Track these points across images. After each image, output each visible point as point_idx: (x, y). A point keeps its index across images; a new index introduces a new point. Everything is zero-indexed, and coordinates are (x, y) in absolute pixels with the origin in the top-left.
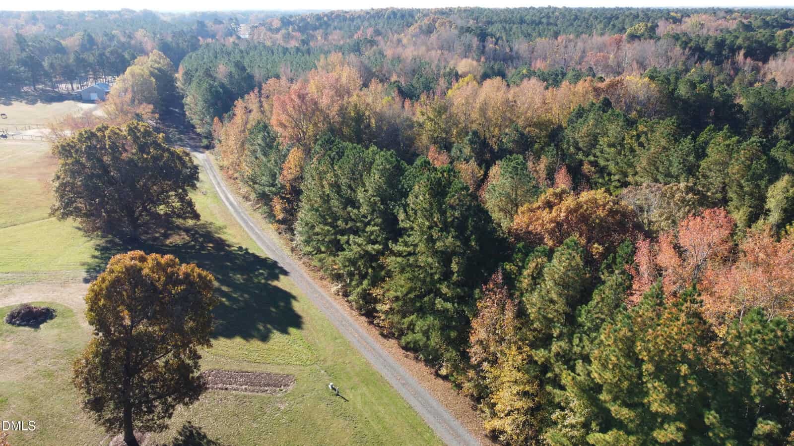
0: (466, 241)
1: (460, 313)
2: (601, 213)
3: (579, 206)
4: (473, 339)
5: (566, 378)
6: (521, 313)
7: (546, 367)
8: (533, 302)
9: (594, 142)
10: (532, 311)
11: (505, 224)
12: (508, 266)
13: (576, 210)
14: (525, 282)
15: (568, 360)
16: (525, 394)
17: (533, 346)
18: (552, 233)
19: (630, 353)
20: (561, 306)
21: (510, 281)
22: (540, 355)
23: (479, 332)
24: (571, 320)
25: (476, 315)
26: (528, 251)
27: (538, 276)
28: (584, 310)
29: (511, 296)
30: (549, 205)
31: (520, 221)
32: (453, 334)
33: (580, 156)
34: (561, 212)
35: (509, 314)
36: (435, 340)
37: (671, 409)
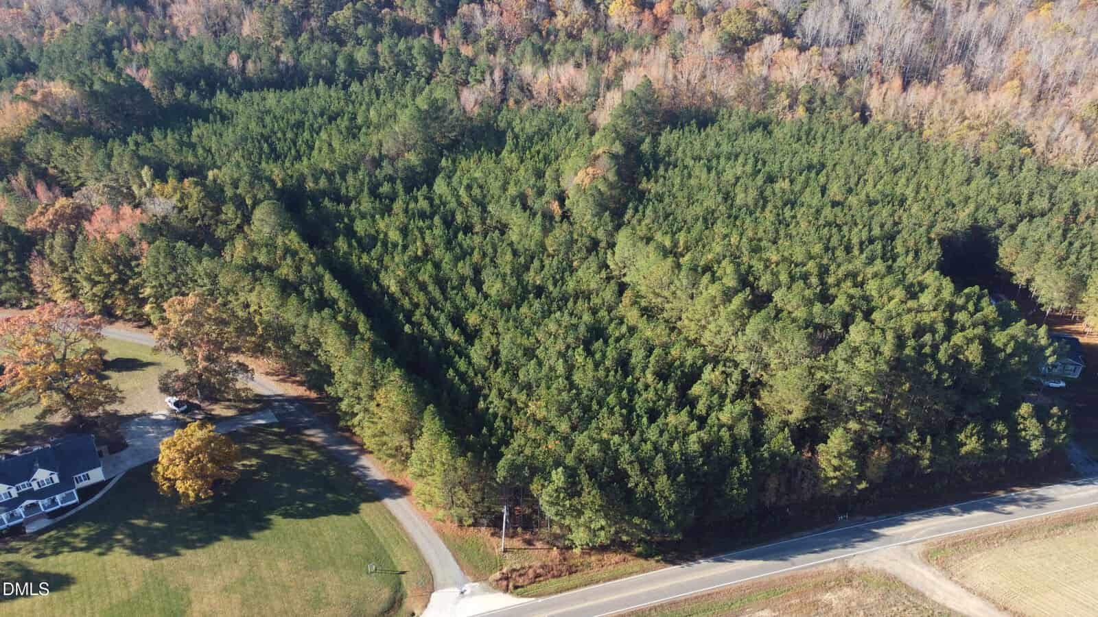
0: (11, 244)
1: (22, 276)
2: (68, 211)
3: (57, 211)
4: (35, 282)
5: (78, 276)
6: (51, 263)
7: (70, 279)
8: (55, 258)
9: (49, 155)
10: (56, 261)
11: (22, 228)
12: (37, 247)
13: (56, 214)
14: (48, 251)
15: (76, 271)
16: (67, 292)
17: (62, 272)
18: (50, 226)
19: (95, 260)
20: (66, 255)
21: (41, 253)
22: (66, 275)
23: (36, 279)
24: (72, 258)
25: (31, 272)
26: (43, 239)
27: (52, 247)
28: (74, 253)
29: (44, 258)
30: (42, 214)
31: (30, 225)
32: (23, 285)
33: (44, 165)
34: (50, 215)
35: (47, 266)
36: (14, 293)
37: (111, 271)
